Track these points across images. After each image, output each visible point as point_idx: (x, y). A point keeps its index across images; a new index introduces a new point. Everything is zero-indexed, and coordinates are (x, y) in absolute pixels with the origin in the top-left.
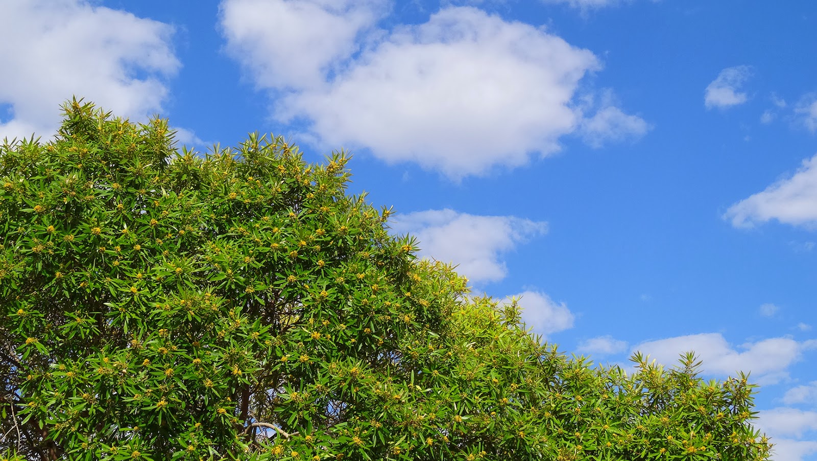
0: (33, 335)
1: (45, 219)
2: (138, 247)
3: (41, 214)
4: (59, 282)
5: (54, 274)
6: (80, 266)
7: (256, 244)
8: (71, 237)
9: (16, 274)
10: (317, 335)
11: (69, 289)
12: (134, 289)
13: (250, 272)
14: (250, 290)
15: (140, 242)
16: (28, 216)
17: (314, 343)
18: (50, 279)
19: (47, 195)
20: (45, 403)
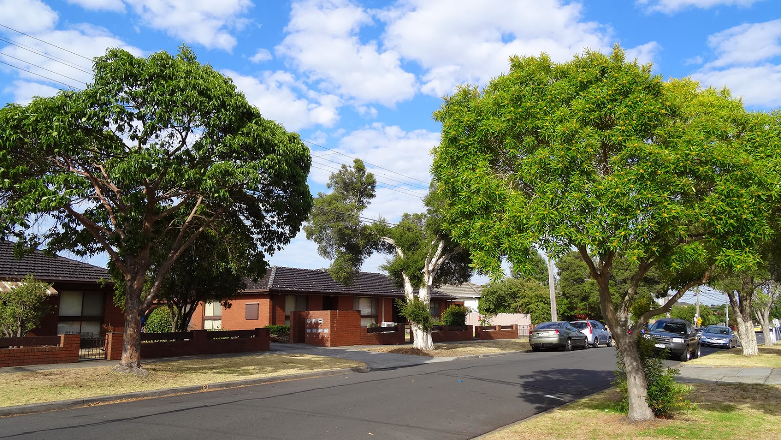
0: (513, 148)
1: (509, 107)
2: (545, 108)
3: (508, 104)
4: (519, 127)
5: (516, 125)
6: (526, 119)
7: (592, 98)
8: (520, 110)
9: (503, 127)
10: (623, 128)
11: (523, 129)
12: (547, 124)
13: (591, 111)
14: (592, 117)
15: (546, 106)
16: (504, 106)
17: (623, 131)
18: (515, 127)
19: (507, 96)
20: (523, 172)
